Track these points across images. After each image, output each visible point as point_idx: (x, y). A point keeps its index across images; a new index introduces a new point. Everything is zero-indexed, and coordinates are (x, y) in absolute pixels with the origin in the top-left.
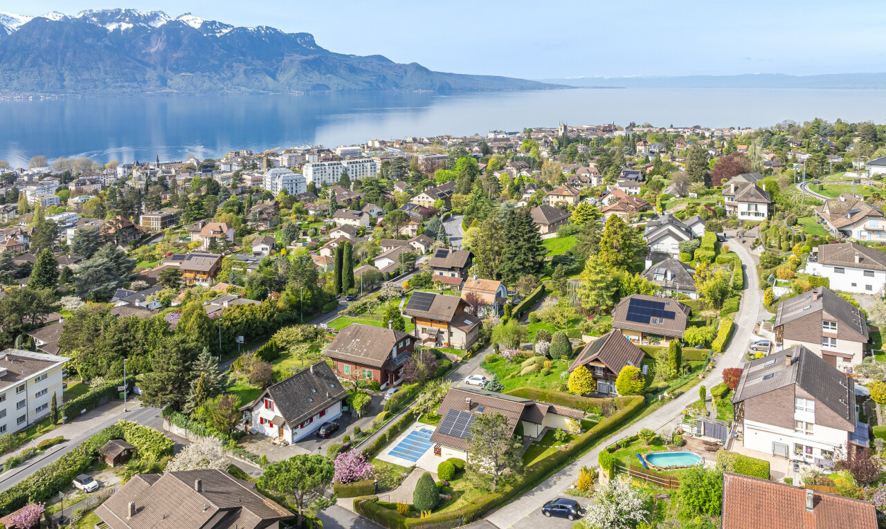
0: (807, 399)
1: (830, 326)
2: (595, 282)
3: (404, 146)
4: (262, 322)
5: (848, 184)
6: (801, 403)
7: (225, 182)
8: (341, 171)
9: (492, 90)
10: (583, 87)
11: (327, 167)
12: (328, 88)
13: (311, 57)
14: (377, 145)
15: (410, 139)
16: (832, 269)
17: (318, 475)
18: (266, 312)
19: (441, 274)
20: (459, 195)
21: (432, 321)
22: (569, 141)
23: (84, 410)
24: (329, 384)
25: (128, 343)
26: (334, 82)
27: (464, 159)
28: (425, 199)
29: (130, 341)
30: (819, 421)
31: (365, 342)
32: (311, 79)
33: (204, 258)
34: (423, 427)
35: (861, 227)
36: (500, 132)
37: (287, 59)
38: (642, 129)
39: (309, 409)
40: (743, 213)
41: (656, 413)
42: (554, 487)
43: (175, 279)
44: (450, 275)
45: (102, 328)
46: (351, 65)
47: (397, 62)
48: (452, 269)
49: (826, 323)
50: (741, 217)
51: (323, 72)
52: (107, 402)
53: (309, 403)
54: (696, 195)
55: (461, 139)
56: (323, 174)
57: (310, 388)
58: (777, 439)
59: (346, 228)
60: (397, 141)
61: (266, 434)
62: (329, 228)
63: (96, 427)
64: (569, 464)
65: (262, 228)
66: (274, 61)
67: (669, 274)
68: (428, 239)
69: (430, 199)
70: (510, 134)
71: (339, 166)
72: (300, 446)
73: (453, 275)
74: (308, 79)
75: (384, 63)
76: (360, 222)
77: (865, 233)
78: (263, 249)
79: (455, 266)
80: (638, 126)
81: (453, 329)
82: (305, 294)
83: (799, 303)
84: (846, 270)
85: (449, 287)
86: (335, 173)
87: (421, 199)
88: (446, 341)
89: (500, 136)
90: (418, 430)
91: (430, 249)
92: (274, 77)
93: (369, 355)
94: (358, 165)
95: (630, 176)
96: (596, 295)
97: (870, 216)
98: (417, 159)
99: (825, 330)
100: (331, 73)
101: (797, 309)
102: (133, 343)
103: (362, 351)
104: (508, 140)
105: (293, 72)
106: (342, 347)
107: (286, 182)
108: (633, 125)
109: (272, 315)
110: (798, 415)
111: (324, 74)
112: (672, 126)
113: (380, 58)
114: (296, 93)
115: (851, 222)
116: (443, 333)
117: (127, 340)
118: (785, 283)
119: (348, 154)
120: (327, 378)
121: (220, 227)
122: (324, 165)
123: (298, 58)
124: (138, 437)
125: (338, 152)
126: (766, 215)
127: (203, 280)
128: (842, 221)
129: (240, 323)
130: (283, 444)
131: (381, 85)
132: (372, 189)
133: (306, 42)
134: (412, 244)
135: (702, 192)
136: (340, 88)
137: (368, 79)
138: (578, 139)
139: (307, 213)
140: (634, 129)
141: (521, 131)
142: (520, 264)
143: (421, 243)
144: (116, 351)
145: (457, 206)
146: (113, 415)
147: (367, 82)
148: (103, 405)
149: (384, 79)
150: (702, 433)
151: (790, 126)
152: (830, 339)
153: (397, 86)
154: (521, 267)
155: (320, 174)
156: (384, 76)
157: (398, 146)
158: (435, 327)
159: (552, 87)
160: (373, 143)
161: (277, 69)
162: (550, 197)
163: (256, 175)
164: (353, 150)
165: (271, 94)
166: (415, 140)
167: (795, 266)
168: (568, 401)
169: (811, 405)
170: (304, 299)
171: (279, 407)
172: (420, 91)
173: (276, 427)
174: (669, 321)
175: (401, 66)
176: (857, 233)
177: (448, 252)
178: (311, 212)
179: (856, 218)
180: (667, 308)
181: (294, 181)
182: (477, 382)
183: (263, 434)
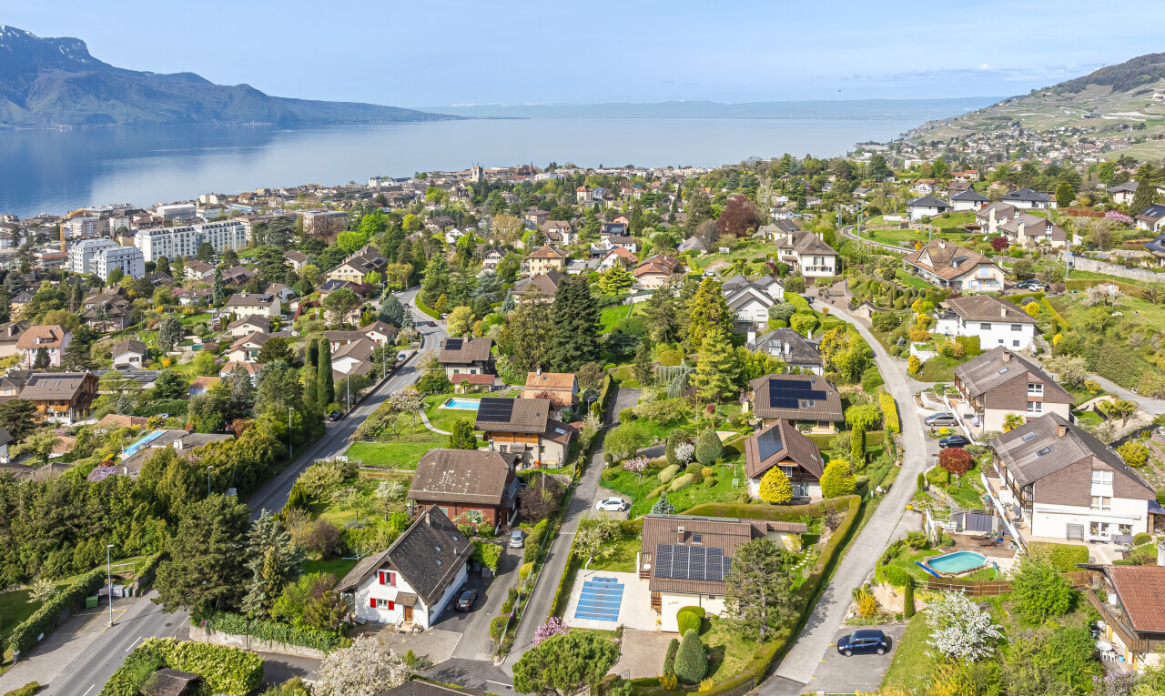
0: (1105, 470)
1: (1035, 389)
2: (715, 364)
3: (255, 200)
4: (254, 464)
5: (894, 229)
6: (1097, 476)
7: (7, 264)
8: (193, 239)
9: (355, 122)
10: (475, 118)
11: (172, 235)
12: (112, 120)
13: (83, 74)
14: (214, 200)
15: (261, 192)
16: (978, 326)
17: (600, 658)
18: (256, 448)
19: (456, 371)
20: (398, 264)
21: (515, 434)
22: (489, 189)
23: (42, 636)
24: (451, 536)
25: (76, 521)
26: (121, 111)
27: (372, 216)
28: (349, 273)
29: (78, 517)
30: (1118, 494)
31: (463, 474)
32: (83, 107)
33: (59, 380)
34: (594, 575)
35: (972, 277)
36: (385, 179)
37: (42, 78)
38: (566, 171)
39: (441, 576)
40: (807, 269)
41: (879, 512)
42: (827, 619)
43: (27, 416)
44: (469, 372)
45: (22, 502)
46: (145, 87)
47: (216, 83)
48: (473, 364)
49: (1031, 386)
50: (806, 273)
51: (102, 96)
52: (70, 617)
53: (437, 566)
54: (728, 250)
55: (334, 189)
56: (167, 244)
57: (433, 547)
58: (1071, 519)
59: (253, 320)
60: (244, 195)
61: (381, 621)
62: (227, 323)
63: (79, 657)
64: (825, 589)
65: (112, 329)
66: (21, 79)
67: (787, 347)
68: (391, 328)
69: (356, 272)
70: (398, 180)
71: (190, 233)
72: (441, 629)
73: (473, 372)
74: (79, 106)
75: (197, 85)
76: (271, 311)
77: (976, 283)
78: (131, 360)
79: (477, 359)
80: (561, 167)
81: (545, 443)
82: (293, 417)
83: (985, 367)
84: (994, 326)
85: (477, 388)
86: (185, 243)
87: (342, 273)
88: (536, 459)
89: (385, 184)
90: (590, 579)
91: (396, 341)
92: (21, 103)
93: (477, 490)
94: (218, 230)
95: (614, 230)
96: (718, 380)
97: (982, 264)
98: (302, 218)
99: (1030, 394)
100: (116, 98)
101: (990, 373)
102: (83, 520)
103: (464, 486)
104: (400, 188)
105: (53, 96)
106: (431, 484)
107: (114, 259)
108: (553, 167)
109: (265, 453)
110: (1095, 490)
111: (105, 99)
112: (601, 167)
113: (192, 77)
114: (60, 128)
115: (960, 272)
116: (531, 449)
117: (72, 517)
118: (923, 346)
119: (177, 215)
120: (446, 529)
121: (51, 332)
122: (168, 232)
123: (60, 75)
124: (198, 658)
125: (161, 212)
126: (833, 269)
127: (60, 414)
128: (948, 272)
129: (228, 470)
130: (416, 630)
131: (194, 116)
132: (270, 263)
133: (72, 52)
134: (369, 335)
135: (735, 245)
136: (131, 121)
137: (175, 107)
138: (497, 186)
139: (177, 301)
140: (556, 171)
141: (413, 176)
142: (577, 349)
143: (381, 332)
144: (56, 536)
145: (395, 280)
146: (93, 636)
147: (173, 111)
148: (64, 622)
149: (198, 107)
150: (964, 527)
151: (759, 163)
152: (1034, 404)
153: (218, 116)
154: (579, 353)
155: (163, 245)
156: (199, 103)
157: (246, 201)
158: (520, 443)
159: (435, 117)
160: (208, 199)
161: (26, 92)
162: (531, 261)
163: (49, 251)
164: (183, 209)
165: (18, 129)
166: (267, 191)
167: (925, 326)
168: (767, 514)
169: (1109, 476)
170: (293, 422)
171: (408, 578)
172: (253, 124)
173: (399, 608)
174: (821, 402)
175: (223, 89)
176: (968, 284)
177: (461, 341)
178: (184, 301)
179: (965, 266)
180: (814, 387)
181: (125, 257)
182: (615, 507)
183: (377, 622)
